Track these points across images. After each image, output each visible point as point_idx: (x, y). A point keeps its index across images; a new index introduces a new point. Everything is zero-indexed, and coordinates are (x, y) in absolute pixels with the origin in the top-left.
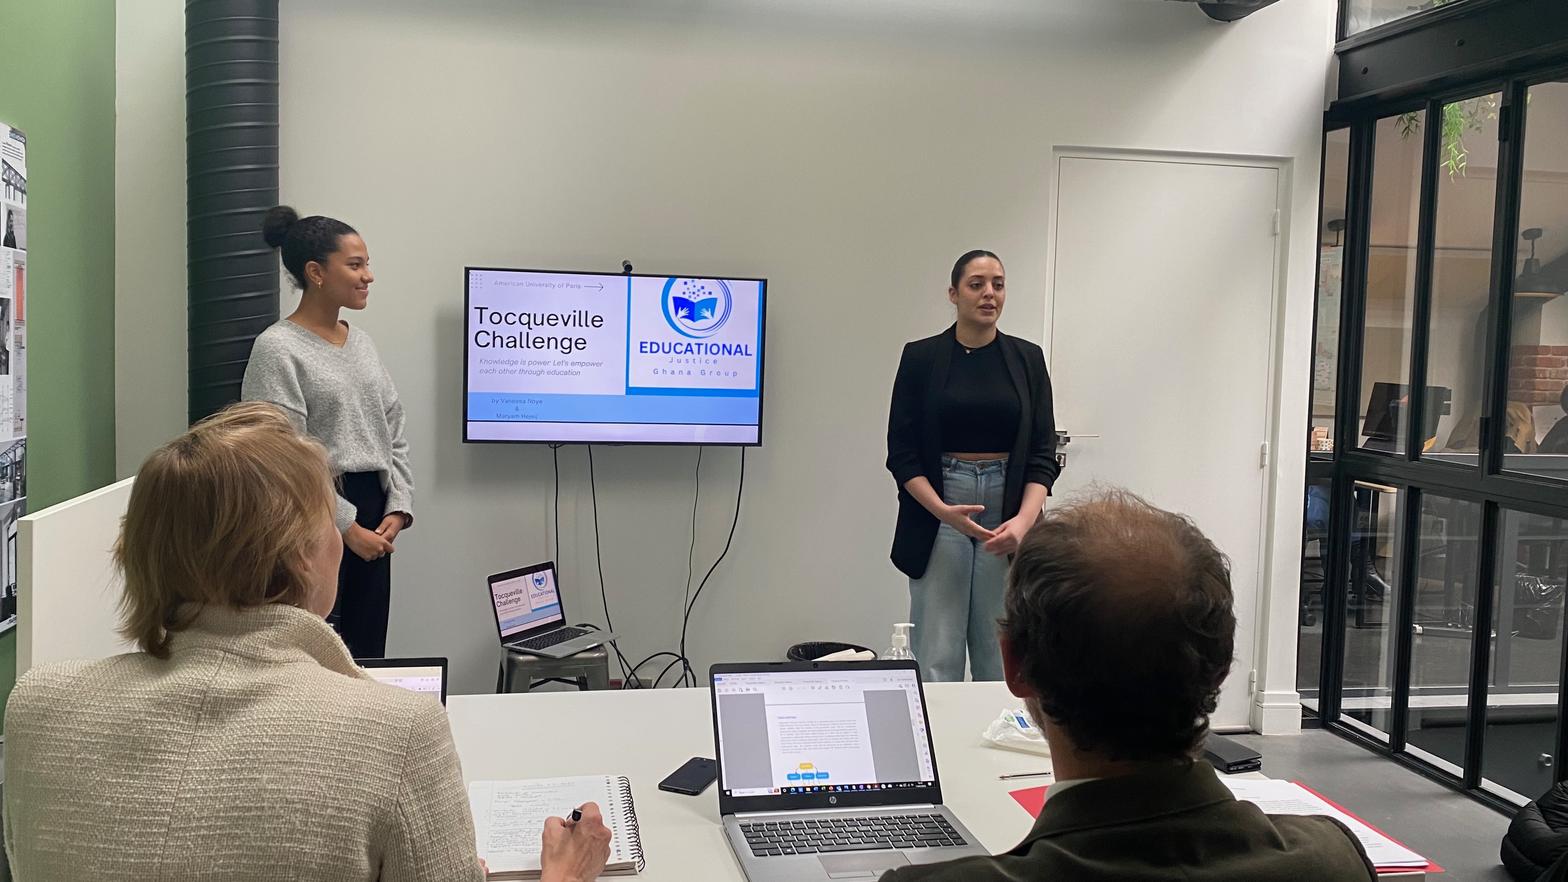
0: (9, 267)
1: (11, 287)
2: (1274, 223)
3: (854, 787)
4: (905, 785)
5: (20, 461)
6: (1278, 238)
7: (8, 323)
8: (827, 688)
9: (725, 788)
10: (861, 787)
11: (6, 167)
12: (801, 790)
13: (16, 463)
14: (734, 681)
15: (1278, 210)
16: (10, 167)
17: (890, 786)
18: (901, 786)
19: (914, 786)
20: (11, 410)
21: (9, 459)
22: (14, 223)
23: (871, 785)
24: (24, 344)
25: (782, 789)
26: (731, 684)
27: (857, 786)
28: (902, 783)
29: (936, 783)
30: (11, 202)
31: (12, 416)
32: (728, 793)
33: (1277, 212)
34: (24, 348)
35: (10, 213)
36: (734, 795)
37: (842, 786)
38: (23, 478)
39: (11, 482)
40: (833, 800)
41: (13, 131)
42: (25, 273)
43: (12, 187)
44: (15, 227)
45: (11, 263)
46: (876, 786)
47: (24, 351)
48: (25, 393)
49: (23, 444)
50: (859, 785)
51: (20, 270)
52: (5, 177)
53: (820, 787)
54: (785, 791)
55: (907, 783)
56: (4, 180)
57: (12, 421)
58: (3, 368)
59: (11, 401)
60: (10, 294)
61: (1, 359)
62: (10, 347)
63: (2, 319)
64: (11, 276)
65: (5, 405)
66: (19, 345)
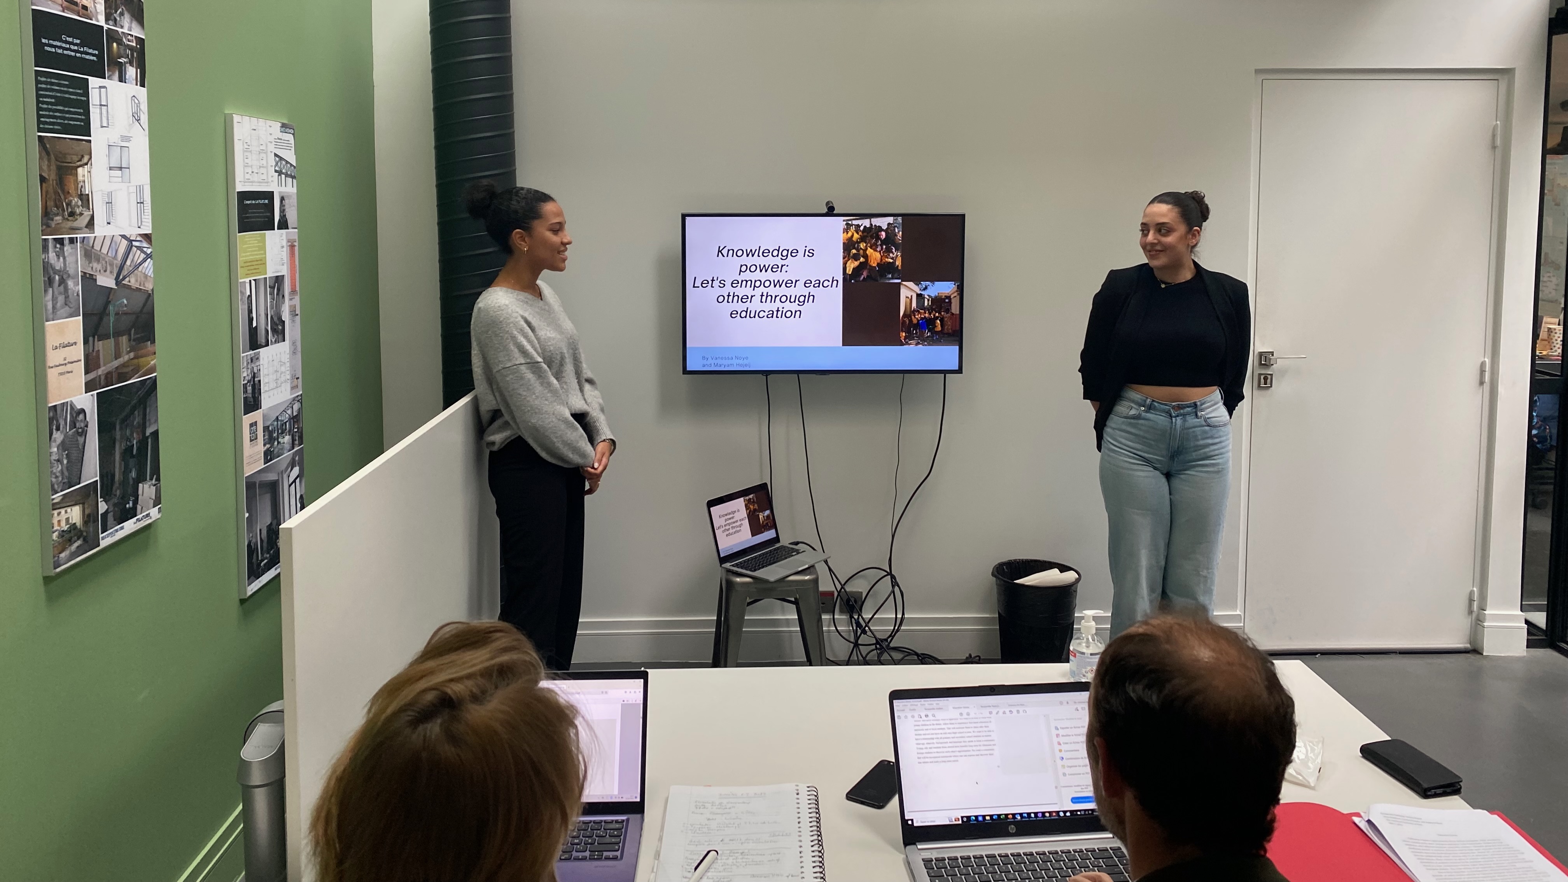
0: (283, 247)
1: (285, 265)
2: (1494, 136)
3: (1033, 815)
4: (1083, 813)
5: (296, 416)
7: (283, 296)
8: (1006, 715)
9: (907, 817)
10: (1040, 815)
11: (277, 159)
12: (980, 819)
13: (294, 418)
14: (914, 709)
16: (281, 159)
17: (1068, 814)
18: (1079, 813)
20: (288, 372)
21: (287, 416)
22: (286, 206)
23: (1049, 812)
24: (298, 312)
25: (962, 817)
26: (911, 710)
27: (1036, 814)
28: (1080, 811)
30: (283, 189)
31: (289, 377)
32: (910, 822)
33: (1497, 124)
34: (297, 315)
35: (282, 199)
36: (915, 825)
37: (1021, 814)
38: (300, 430)
39: (289, 435)
40: (1012, 829)
41: (283, 126)
42: (296, 248)
43: (283, 176)
44: (286, 210)
45: (284, 243)
46: (1054, 814)
47: (298, 318)
48: (299, 355)
49: (299, 400)
51: (292, 247)
52: (277, 168)
53: (999, 816)
54: (965, 819)
55: (1085, 810)
56: (276, 171)
57: (289, 381)
58: (281, 337)
59: (288, 364)
60: (284, 271)
61: (278, 330)
62: (286, 316)
63: (278, 294)
64: (285, 254)
65: (283, 369)
66: (293, 314)
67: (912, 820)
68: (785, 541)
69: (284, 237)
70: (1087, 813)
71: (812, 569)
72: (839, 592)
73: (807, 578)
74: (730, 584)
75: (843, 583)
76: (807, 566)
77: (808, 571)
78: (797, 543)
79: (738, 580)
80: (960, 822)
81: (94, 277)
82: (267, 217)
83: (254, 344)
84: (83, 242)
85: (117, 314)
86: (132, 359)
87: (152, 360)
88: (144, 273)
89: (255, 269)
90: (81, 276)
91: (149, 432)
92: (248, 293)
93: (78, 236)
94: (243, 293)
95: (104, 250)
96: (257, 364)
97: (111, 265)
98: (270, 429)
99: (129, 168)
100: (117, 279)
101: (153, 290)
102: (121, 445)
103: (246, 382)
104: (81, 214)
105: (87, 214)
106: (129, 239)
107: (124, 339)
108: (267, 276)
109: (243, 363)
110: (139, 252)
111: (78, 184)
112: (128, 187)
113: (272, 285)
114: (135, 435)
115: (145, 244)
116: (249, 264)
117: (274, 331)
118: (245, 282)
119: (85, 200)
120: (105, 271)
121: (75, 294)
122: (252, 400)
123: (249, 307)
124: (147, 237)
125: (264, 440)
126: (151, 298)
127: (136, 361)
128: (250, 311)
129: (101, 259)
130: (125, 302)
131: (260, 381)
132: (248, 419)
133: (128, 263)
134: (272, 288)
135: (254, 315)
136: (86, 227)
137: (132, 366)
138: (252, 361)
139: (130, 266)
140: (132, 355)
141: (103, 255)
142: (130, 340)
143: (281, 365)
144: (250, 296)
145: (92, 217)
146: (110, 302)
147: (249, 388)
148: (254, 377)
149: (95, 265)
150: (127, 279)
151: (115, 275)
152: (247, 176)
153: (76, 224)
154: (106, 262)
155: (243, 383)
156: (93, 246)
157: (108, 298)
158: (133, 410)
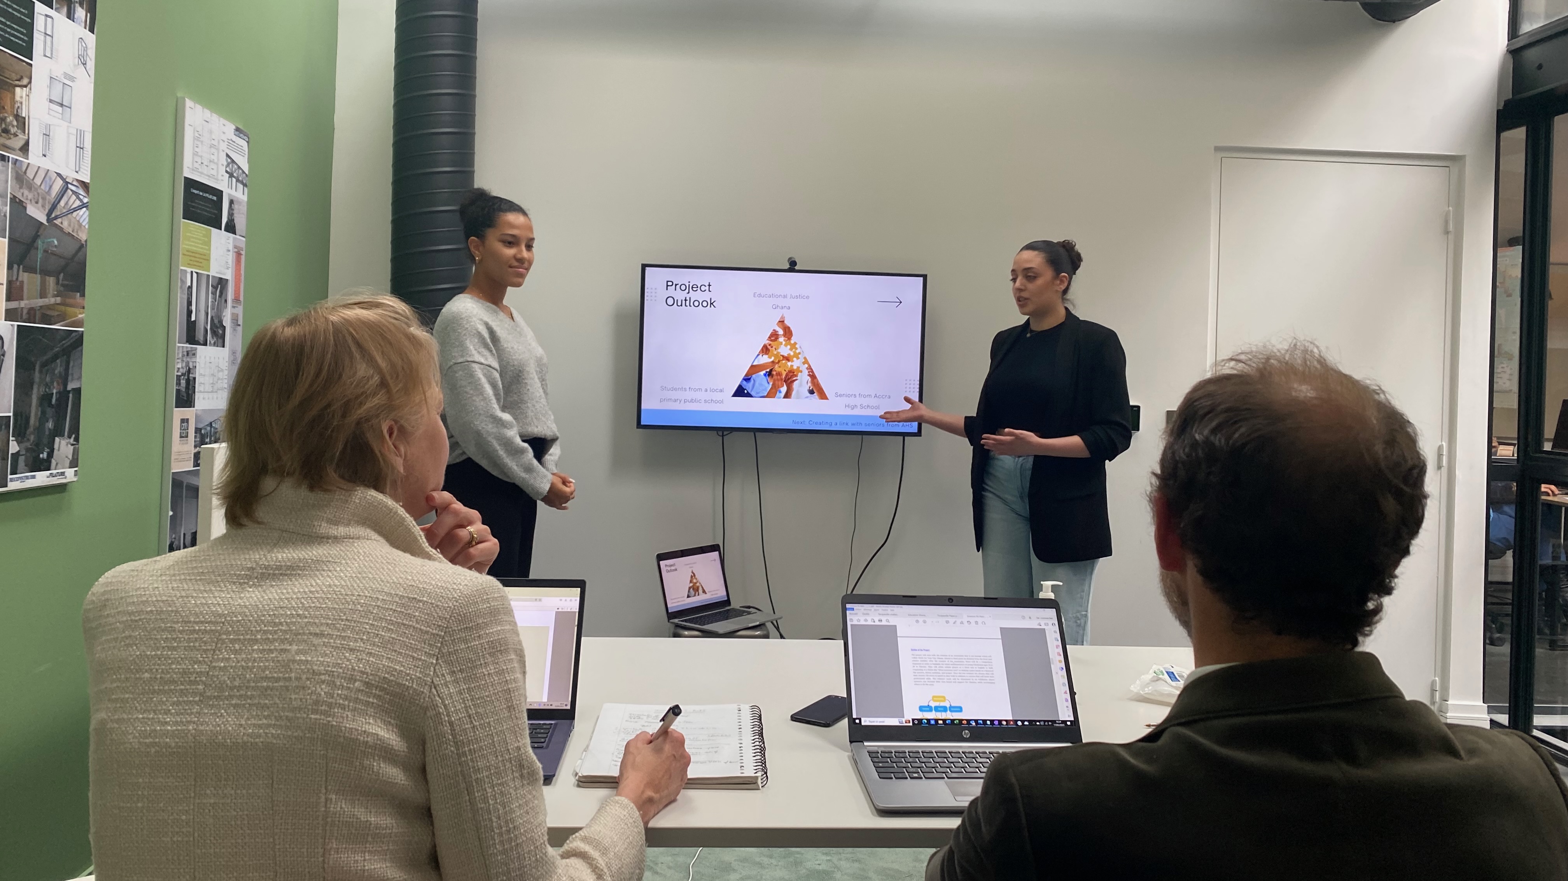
0: (229, 251)
1: (230, 269)
2: (1446, 222)
3: (988, 722)
4: (1042, 723)
6: (1451, 237)
7: (226, 301)
8: (962, 623)
9: (854, 716)
10: (996, 723)
11: (229, 160)
12: (933, 722)
14: (865, 612)
15: (1451, 208)
16: (233, 161)
17: (1026, 723)
18: (1038, 723)
19: (1052, 725)
22: (235, 212)
23: (1006, 721)
24: (240, 322)
25: (913, 720)
26: (864, 614)
27: (992, 721)
28: (1039, 721)
29: (1076, 722)
30: (233, 192)
32: (857, 721)
33: (1449, 211)
34: (239, 325)
35: (231, 202)
36: (863, 724)
37: (976, 721)
40: (966, 734)
41: (237, 130)
42: (243, 258)
43: (234, 180)
44: (235, 215)
45: (231, 247)
46: (1012, 723)
47: (240, 329)
50: (994, 720)
51: (238, 254)
52: (228, 169)
53: (953, 721)
54: (916, 722)
55: (1045, 721)
56: (227, 172)
58: (220, 341)
59: (226, 372)
60: (228, 275)
61: (218, 334)
62: (227, 322)
63: (220, 296)
64: (230, 258)
65: (220, 375)
66: (235, 320)
68: (735, 604)
76: (759, 624)
81: (24, 204)
82: (214, 214)
83: (191, 337)
84: (15, 164)
85: (46, 251)
86: (58, 304)
87: (80, 313)
88: (79, 221)
89: (198, 262)
90: (11, 198)
91: (70, 387)
93: (11, 156)
94: (183, 282)
95: (38, 181)
96: (194, 360)
97: (44, 199)
98: (203, 432)
99: (70, 108)
100: (49, 215)
101: (86, 241)
102: (39, 389)
103: (179, 374)
104: (16, 135)
105: (22, 138)
106: (65, 179)
107: (51, 281)
108: (211, 274)
109: (178, 353)
110: (74, 197)
111: (15, 103)
112: (68, 126)
113: (215, 284)
114: (55, 384)
115: (81, 192)
116: (191, 254)
117: (214, 333)
119: (22, 123)
120: (37, 203)
121: (3, 214)
122: (185, 395)
123: (188, 298)
124: (85, 185)
125: (195, 441)
126: (83, 249)
127: (63, 308)
128: (189, 303)
129: (33, 189)
130: (56, 242)
131: (195, 379)
132: (179, 413)
133: (62, 203)
134: (215, 288)
135: (193, 308)
136: (21, 149)
137: (58, 311)
138: (188, 355)
139: (64, 207)
140: (59, 300)
141: (36, 186)
142: (57, 283)
143: (219, 371)
144: (190, 287)
145: (27, 144)
146: (39, 236)
147: (183, 382)
148: (189, 371)
149: (26, 192)
150: (59, 220)
151: (47, 211)
152: (196, 165)
153: (8, 143)
154: (38, 194)
155: (176, 373)
156: (25, 172)
157: (38, 232)
158: (55, 358)
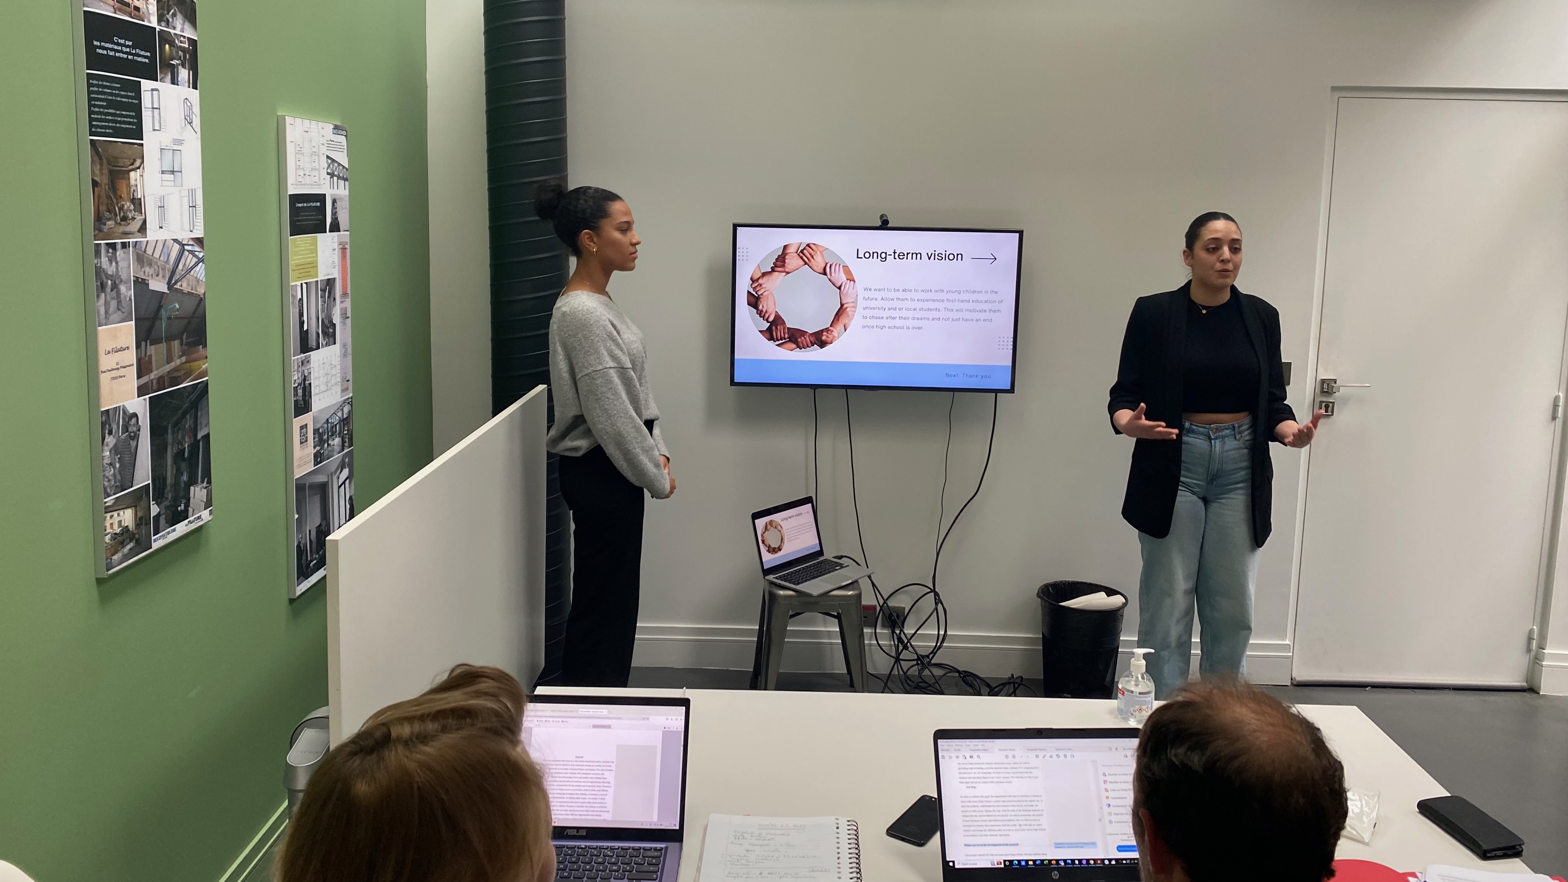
0: (334, 250)
1: (337, 267)
3: (1077, 862)
4: (1128, 861)
5: (347, 418)
7: (335, 299)
8: (1051, 757)
9: (947, 859)
10: (1084, 862)
11: (330, 161)
12: (1023, 863)
13: (344, 420)
14: (957, 748)
16: (333, 161)
17: (1113, 862)
18: (1124, 862)
20: (339, 375)
21: (337, 418)
22: (338, 210)
23: (1094, 860)
24: (349, 314)
25: (1005, 861)
26: (955, 750)
27: (1080, 861)
28: (1125, 859)
30: (335, 192)
31: (339, 380)
32: (951, 864)
34: (348, 317)
35: (334, 201)
36: (956, 867)
37: (1065, 861)
38: (350, 433)
39: (339, 437)
40: (1055, 874)
41: (336, 127)
42: (348, 251)
43: (335, 178)
44: (338, 213)
45: (336, 246)
46: (1099, 862)
47: (349, 320)
48: (350, 358)
49: (350, 402)
50: (1082, 859)
51: (344, 249)
52: (329, 171)
53: (1042, 861)
54: (1007, 863)
56: (328, 173)
57: (339, 384)
58: (331, 339)
59: (339, 367)
60: (335, 274)
61: (329, 333)
62: (337, 319)
63: (329, 297)
64: (336, 257)
65: (334, 372)
66: (344, 316)
67: (953, 862)
68: (828, 555)
69: (336, 240)
70: (1132, 862)
71: (855, 584)
72: (881, 607)
73: (850, 593)
74: (773, 597)
75: (885, 598)
76: (850, 581)
77: (851, 587)
78: (840, 557)
79: (781, 592)
80: (1002, 866)
81: (146, 282)
82: (319, 220)
83: (305, 347)
84: (135, 246)
85: (169, 318)
86: (183, 363)
87: (204, 364)
88: (196, 277)
89: (307, 272)
90: (134, 281)
91: (200, 436)
92: (299, 296)
93: (131, 240)
94: (294, 297)
95: (157, 255)
96: (308, 367)
97: (164, 269)
98: (321, 431)
99: (181, 172)
100: (169, 283)
101: (204, 294)
102: (172, 449)
103: (296, 385)
104: (133, 219)
105: (140, 218)
106: (181, 243)
107: (176, 344)
108: (319, 279)
109: (294, 366)
110: (191, 256)
111: (130, 188)
112: (180, 191)
113: (323, 287)
114: (186, 439)
115: (197, 248)
116: (301, 267)
117: (325, 334)
118: (296, 285)
119: (138, 204)
120: (157, 275)
121: (128, 299)
122: (302, 403)
123: (300, 310)
124: (199, 241)
125: (314, 442)
126: (203, 302)
127: (188, 365)
128: (301, 315)
129: (153, 264)
130: (177, 306)
131: (310, 384)
132: (298, 422)
133: (180, 267)
134: (323, 291)
135: (305, 318)
136: (139, 231)
137: (183, 370)
138: (302, 365)
139: (182, 270)
140: (184, 359)
141: (155, 260)
142: (181, 344)
143: (332, 368)
144: (301, 300)
145: (145, 222)
146: (162, 306)
147: (300, 392)
148: (305, 380)
149: (147, 269)
150: (179, 283)
151: (167, 279)
152: (300, 179)
153: (128, 229)
154: (158, 267)
155: (293, 386)
156: (145, 251)
157: (161, 302)
158: (184, 416)
